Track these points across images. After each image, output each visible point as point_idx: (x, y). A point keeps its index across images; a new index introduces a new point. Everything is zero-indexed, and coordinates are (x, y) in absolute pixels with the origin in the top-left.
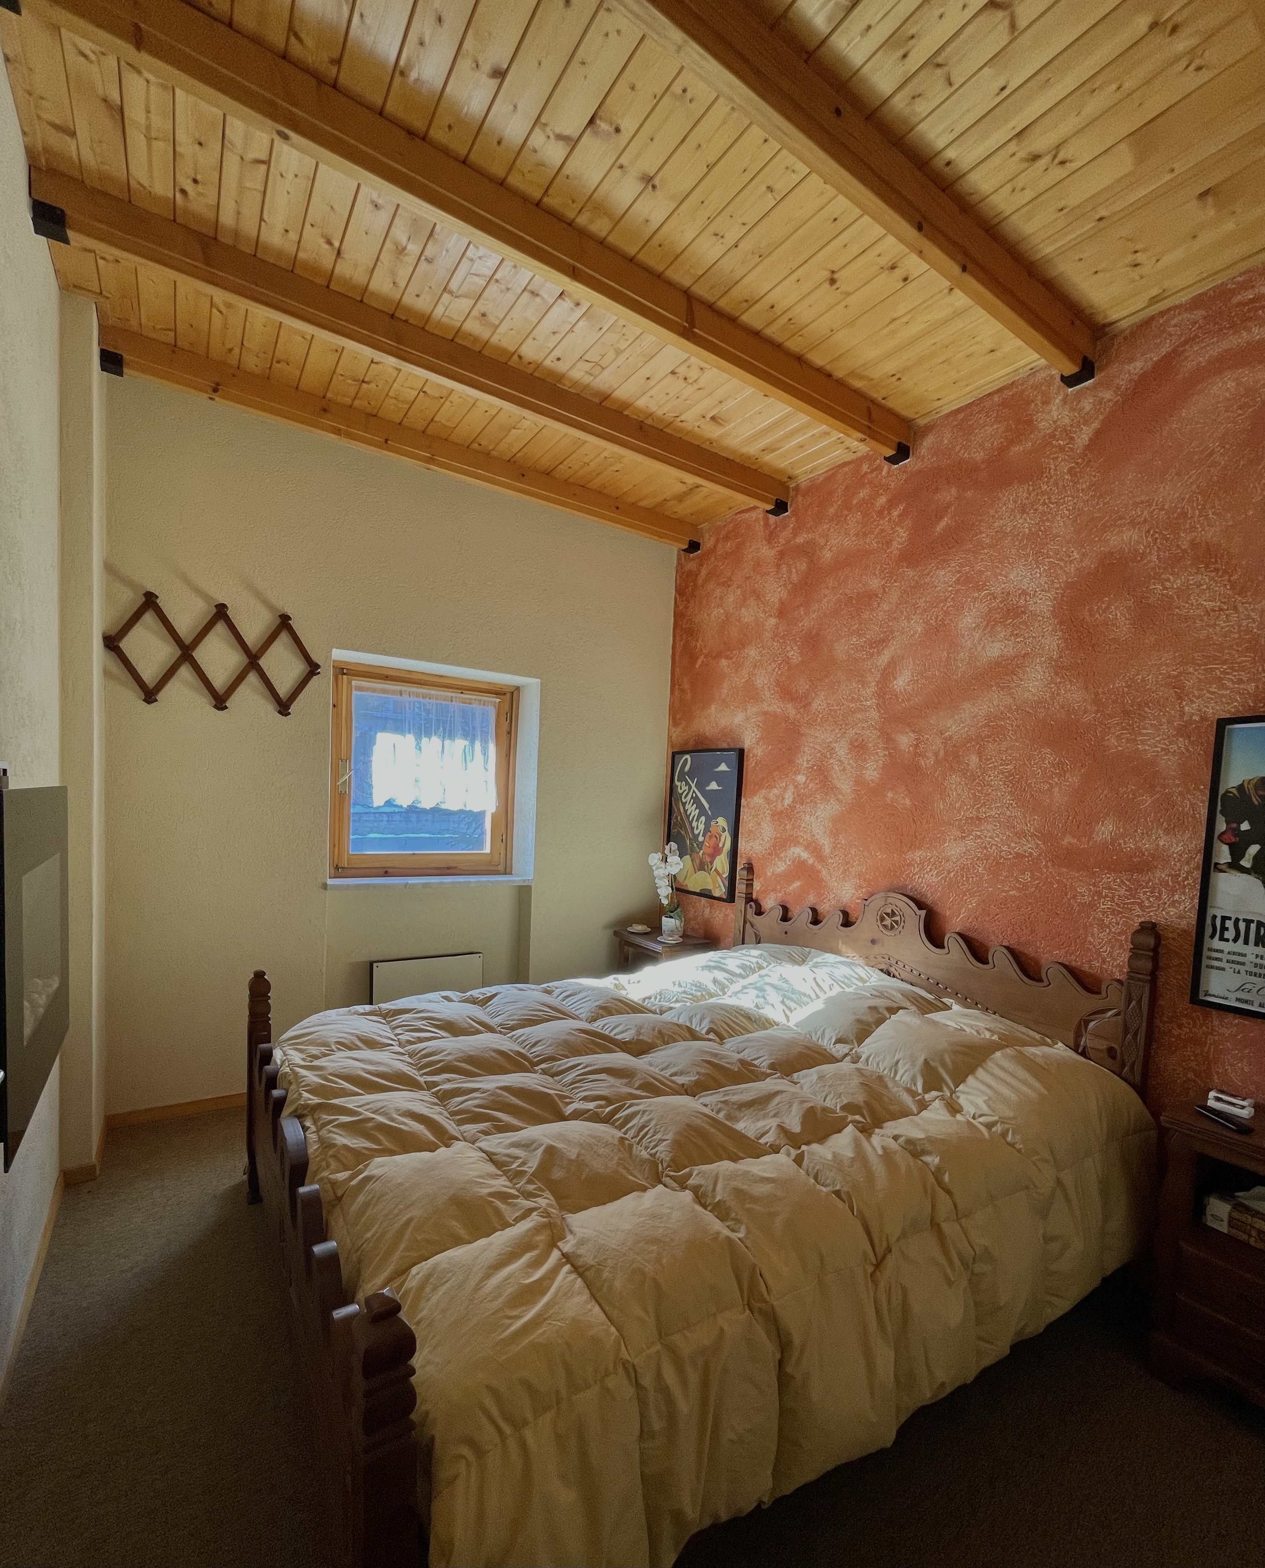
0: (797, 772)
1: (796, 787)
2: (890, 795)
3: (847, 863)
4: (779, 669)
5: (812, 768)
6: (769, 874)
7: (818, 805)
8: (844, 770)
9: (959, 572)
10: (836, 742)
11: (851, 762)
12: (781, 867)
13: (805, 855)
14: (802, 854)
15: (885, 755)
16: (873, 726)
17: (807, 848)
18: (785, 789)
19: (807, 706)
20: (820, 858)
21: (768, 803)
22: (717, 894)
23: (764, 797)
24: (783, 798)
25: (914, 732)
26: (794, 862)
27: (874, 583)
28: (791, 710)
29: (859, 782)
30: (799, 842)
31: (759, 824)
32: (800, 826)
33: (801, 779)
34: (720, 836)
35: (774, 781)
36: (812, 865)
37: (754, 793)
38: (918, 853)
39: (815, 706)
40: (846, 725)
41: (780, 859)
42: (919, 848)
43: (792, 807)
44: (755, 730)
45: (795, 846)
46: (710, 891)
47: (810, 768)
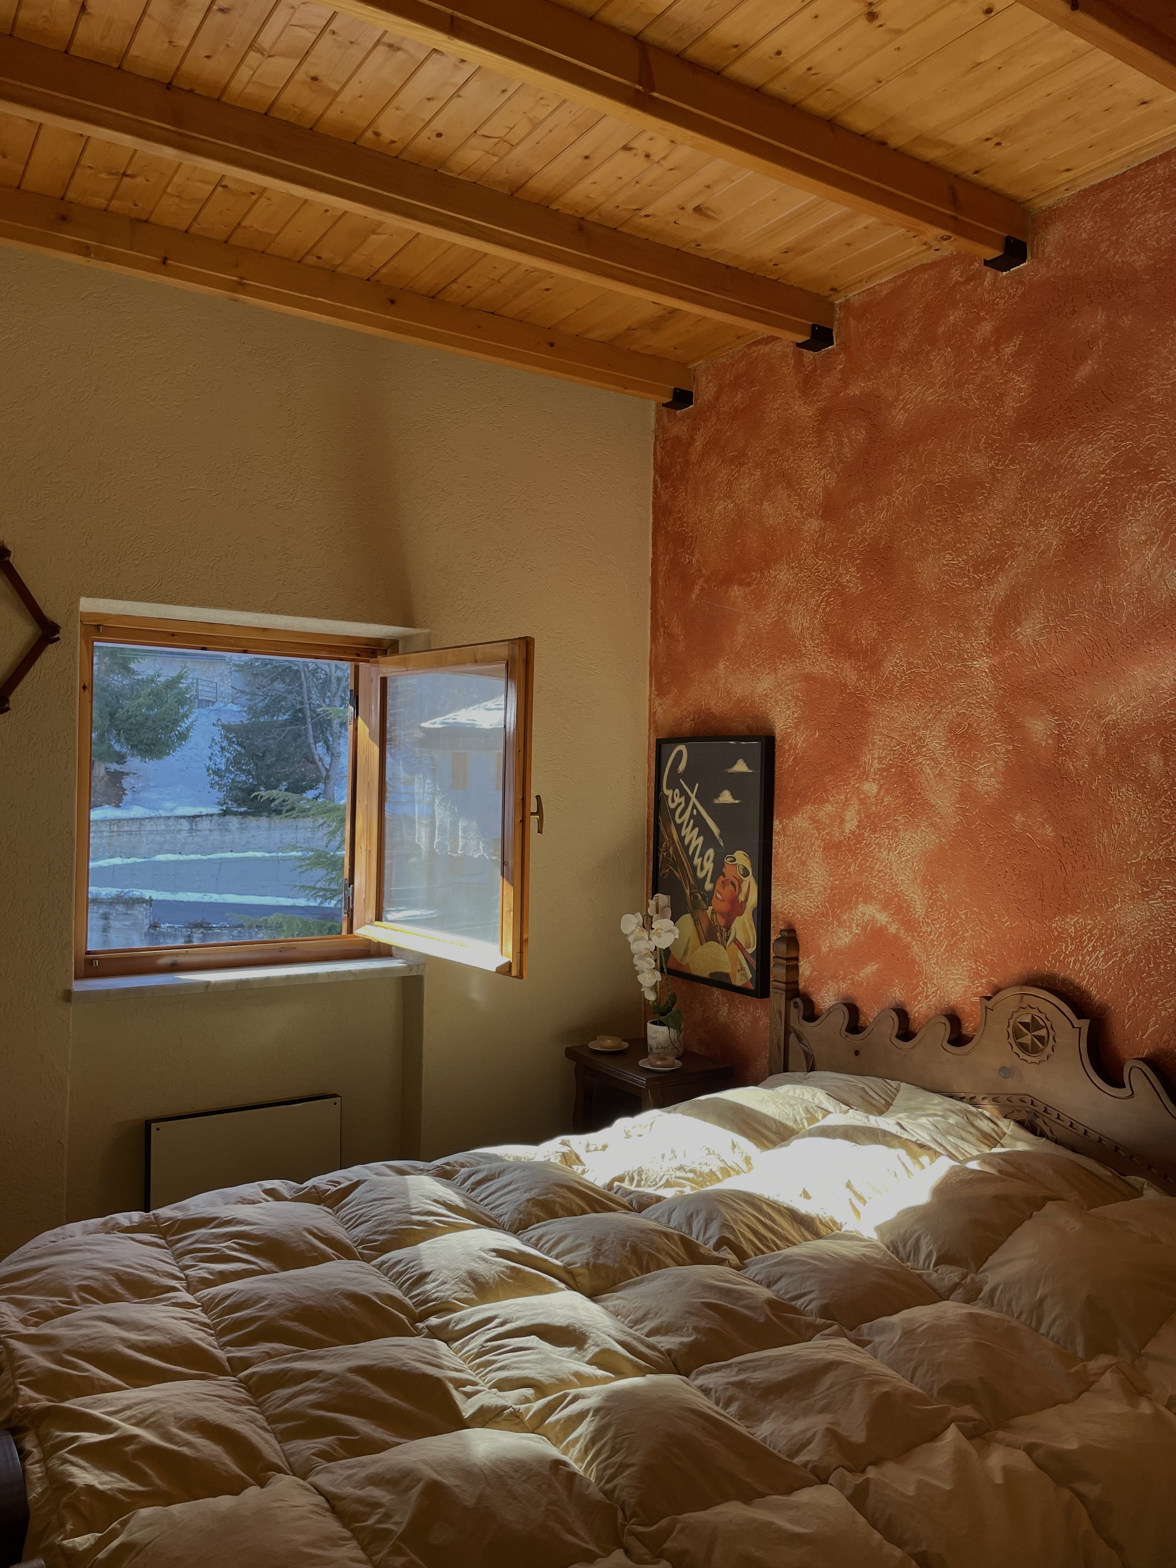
0: (864, 776)
1: (862, 802)
2: (1019, 818)
3: (954, 934)
4: (828, 603)
5: (887, 769)
6: (824, 949)
7: (901, 834)
8: (941, 774)
9: (1116, 449)
10: (926, 727)
11: (952, 761)
12: (843, 938)
13: (882, 918)
14: (878, 916)
15: (1007, 751)
16: (985, 702)
17: (885, 906)
18: (845, 805)
19: (875, 667)
20: (910, 924)
21: (818, 829)
22: (738, 981)
23: (811, 818)
24: (843, 821)
25: (1054, 713)
26: (864, 929)
27: (979, 464)
28: (850, 676)
29: (966, 795)
30: (872, 897)
31: (804, 864)
32: (872, 868)
33: (871, 788)
34: (740, 882)
35: (826, 791)
36: (896, 937)
37: (795, 811)
38: (1072, 919)
39: (888, 666)
40: (941, 700)
41: (841, 924)
42: (1072, 912)
43: (857, 837)
44: (792, 704)
45: (865, 902)
46: (727, 975)
47: (884, 770)
